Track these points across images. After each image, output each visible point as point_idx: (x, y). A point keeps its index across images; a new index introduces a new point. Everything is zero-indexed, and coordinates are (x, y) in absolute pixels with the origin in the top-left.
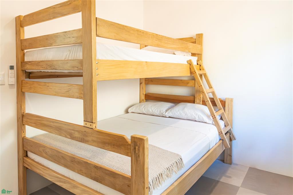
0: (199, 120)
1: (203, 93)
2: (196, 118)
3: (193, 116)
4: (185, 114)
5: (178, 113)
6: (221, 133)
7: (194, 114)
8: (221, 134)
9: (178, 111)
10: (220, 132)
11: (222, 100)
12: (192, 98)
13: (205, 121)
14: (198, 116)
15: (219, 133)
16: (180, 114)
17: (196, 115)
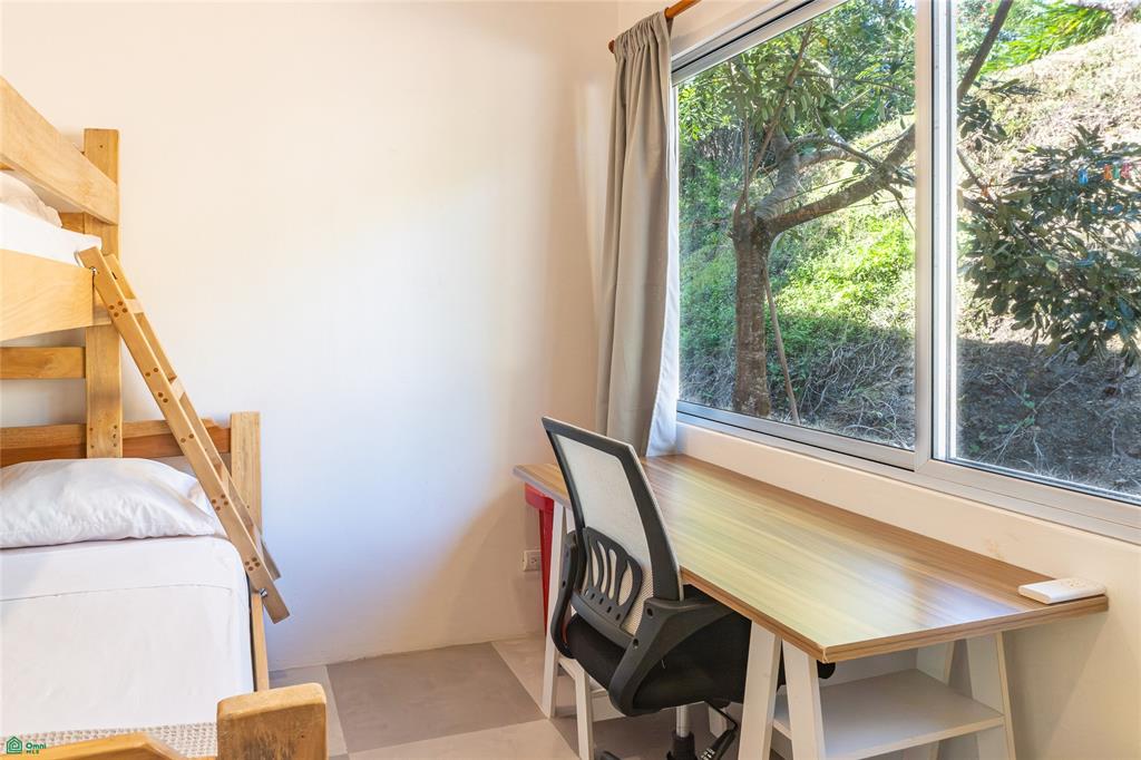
0: (149, 529)
1: (166, 401)
2: (135, 525)
3: (118, 519)
4: (70, 518)
5: (33, 517)
6: (252, 564)
7: (123, 507)
8: (255, 567)
9: (31, 507)
10: (248, 560)
11: (216, 424)
12: (69, 434)
13: (182, 526)
14: (145, 509)
15: (247, 563)
16: (42, 521)
17: (134, 511)
